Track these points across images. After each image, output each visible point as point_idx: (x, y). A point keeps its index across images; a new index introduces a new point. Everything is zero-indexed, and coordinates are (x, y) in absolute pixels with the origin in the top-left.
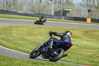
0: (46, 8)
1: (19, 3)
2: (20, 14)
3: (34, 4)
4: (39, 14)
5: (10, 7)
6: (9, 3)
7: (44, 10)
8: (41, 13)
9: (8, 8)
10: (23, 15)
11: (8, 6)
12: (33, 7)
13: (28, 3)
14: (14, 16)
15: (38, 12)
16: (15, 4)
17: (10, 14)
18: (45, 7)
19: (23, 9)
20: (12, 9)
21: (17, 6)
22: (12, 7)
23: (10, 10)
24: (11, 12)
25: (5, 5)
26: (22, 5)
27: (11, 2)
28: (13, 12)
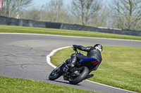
0: (138, 21)
1: (100, 15)
2: (101, 31)
3: (121, 16)
4: (128, 30)
5: (87, 20)
6: (85, 15)
7: (135, 25)
8: (131, 29)
9: (84, 22)
10: (105, 32)
11: (84, 19)
12: (120, 20)
13: (114, 15)
14: (93, 33)
15: (127, 28)
16: (94, 17)
17: (87, 30)
18: (136, 20)
19: (105, 24)
20: (90, 23)
21: (97, 20)
22: (90, 20)
23: (88, 25)
24: (89, 27)
25: (81, 17)
26: (104, 17)
27: (88, 14)
28: (91, 27)
